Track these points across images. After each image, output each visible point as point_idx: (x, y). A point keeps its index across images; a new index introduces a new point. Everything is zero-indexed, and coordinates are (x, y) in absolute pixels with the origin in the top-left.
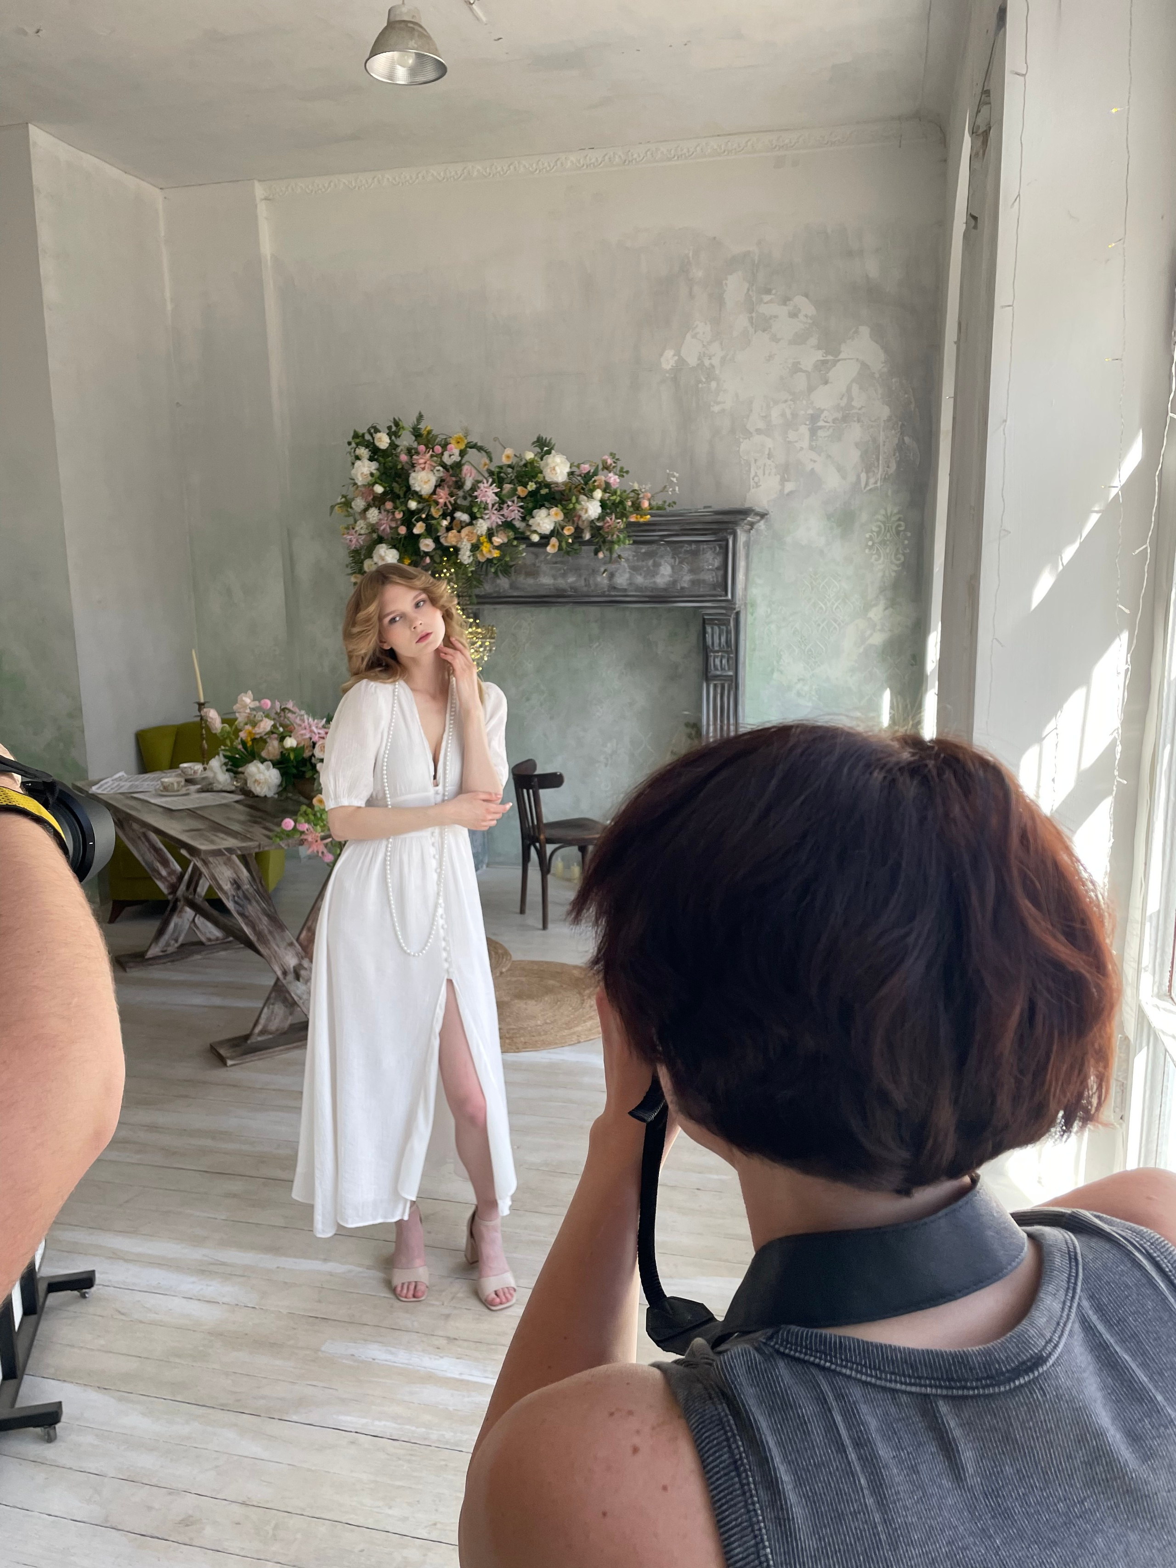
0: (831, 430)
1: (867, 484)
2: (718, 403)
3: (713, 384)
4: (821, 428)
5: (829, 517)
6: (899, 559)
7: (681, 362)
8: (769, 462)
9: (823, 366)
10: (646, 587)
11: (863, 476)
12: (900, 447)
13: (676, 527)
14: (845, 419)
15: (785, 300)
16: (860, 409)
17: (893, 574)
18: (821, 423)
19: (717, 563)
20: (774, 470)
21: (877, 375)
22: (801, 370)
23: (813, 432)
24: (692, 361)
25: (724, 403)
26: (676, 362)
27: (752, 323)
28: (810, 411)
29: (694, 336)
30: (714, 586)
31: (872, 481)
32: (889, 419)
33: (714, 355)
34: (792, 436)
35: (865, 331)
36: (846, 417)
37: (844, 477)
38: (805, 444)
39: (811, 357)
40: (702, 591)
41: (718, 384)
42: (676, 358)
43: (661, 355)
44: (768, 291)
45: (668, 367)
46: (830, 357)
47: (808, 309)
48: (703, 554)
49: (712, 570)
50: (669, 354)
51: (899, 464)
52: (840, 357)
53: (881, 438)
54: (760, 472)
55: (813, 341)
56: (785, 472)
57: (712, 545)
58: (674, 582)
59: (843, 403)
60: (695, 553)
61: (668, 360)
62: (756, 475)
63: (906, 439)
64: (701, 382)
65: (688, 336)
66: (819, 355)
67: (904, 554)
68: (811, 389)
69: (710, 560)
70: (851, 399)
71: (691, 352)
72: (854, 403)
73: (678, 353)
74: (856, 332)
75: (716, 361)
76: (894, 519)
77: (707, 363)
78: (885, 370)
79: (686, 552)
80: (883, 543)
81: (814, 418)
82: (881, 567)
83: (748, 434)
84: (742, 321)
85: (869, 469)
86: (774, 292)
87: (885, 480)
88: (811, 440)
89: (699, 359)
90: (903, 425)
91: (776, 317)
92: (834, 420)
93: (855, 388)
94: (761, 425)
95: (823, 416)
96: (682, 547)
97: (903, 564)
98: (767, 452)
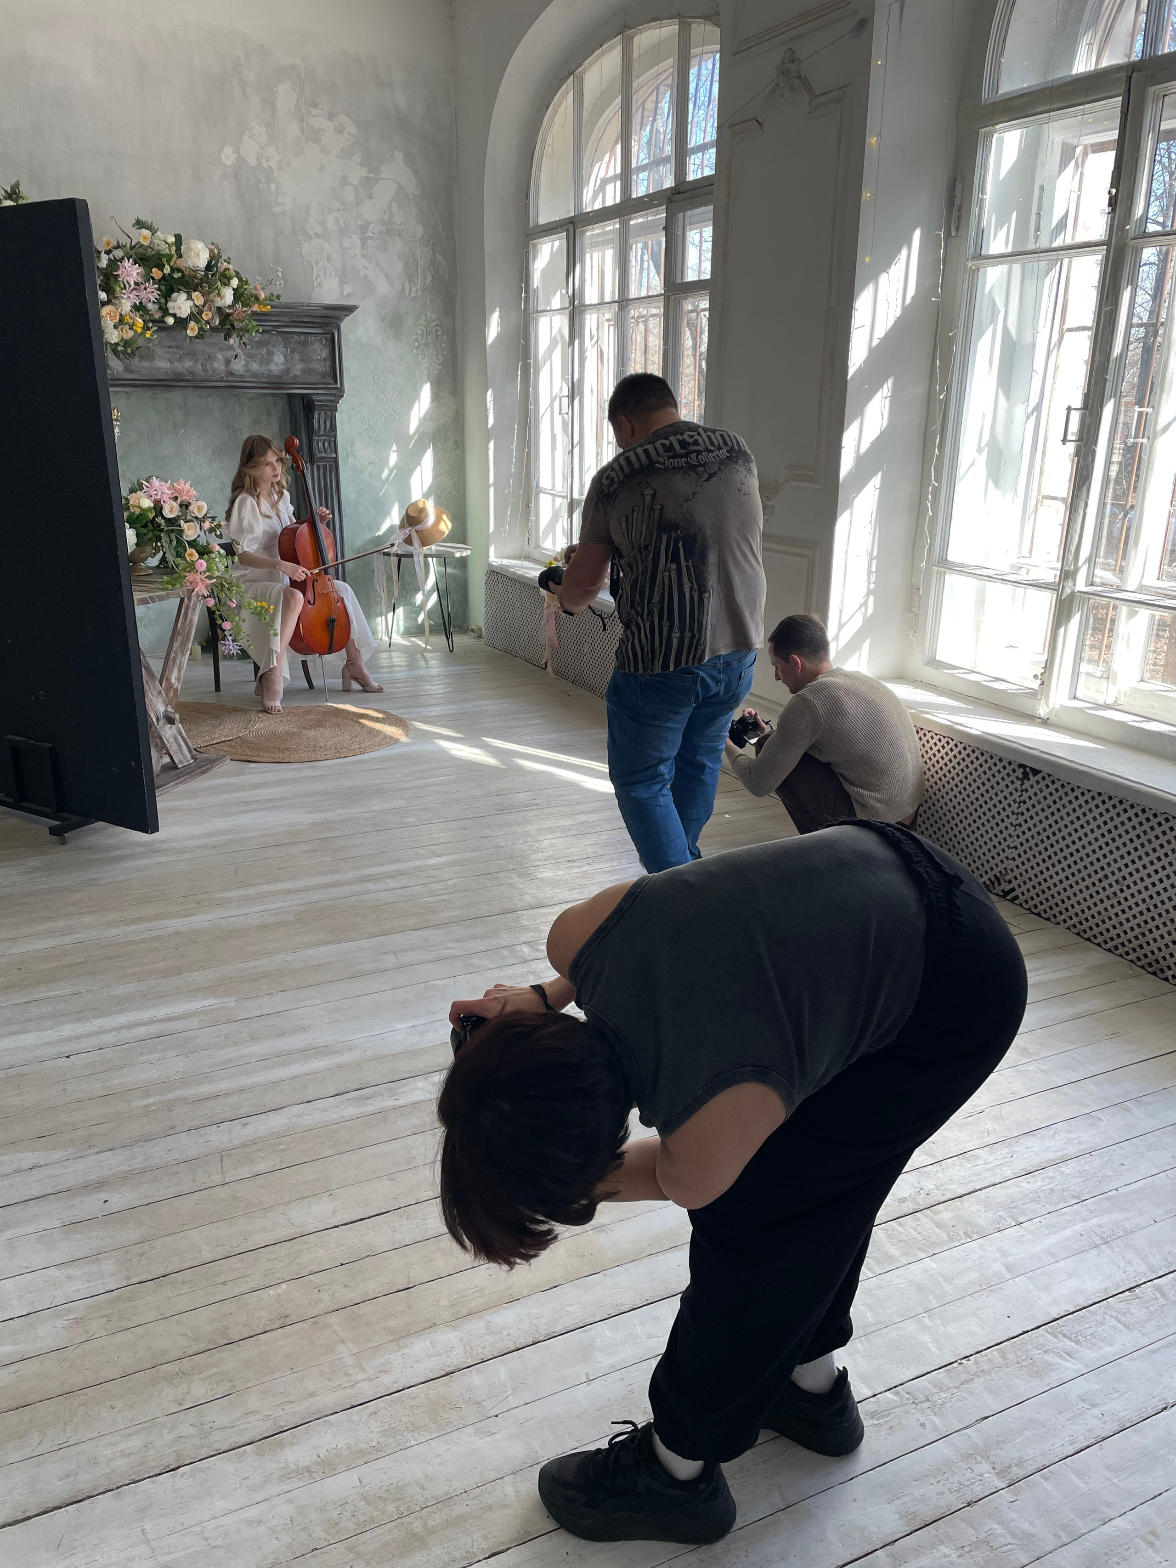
0: (378, 241)
1: (410, 293)
2: (279, 204)
3: (273, 186)
4: (370, 238)
5: (383, 319)
6: (439, 359)
7: (241, 161)
8: (328, 265)
9: (367, 183)
10: (262, 374)
11: (407, 285)
12: (433, 262)
13: (286, 319)
14: (389, 232)
15: (331, 117)
16: (400, 225)
17: (436, 372)
18: (369, 234)
19: (325, 353)
20: (333, 274)
21: (411, 197)
22: (350, 184)
23: (364, 241)
24: (252, 161)
25: (284, 205)
26: (236, 159)
27: (304, 134)
28: (359, 222)
29: (252, 137)
30: (323, 376)
31: (414, 290)
32: (423, 237)
33: (271, 158)
34: (346, 243)
35: (398, 155)
36: (389, 230)
37: (391, 284)
38: (358, 250)
39: (358, 173)
40: (313, 379)
41: (277, 187)
42: (235, 155)
43: (221, 150)
44: (315, 106)
45: (229, 163)
46: (372, 175)
47: (352, 128)
48: (312, 345)
49: (320, 360)
50: (228, 150)
51: (433, 276)
52: (382, 176)
53: (418, 253)
54: (322, 274)
55: (357, 158)
56: (344, 275)
57: (319, 337)
58: (288, 370)
59: (386, 218)
60: (305, 344)
61: (228, 156)
62: (318, 276)
63: (437, 256)
64: (261, 182)
65: (246, 137)
66: (363, 172)
67: (442, 355)
68: (359, 202)
69: (319, 351)
70: (392, 215)
71: (250, 150)
72: (394, 219)
73: (237, 151)
74: (392, 156)
75: (273, 164)
76: (433, 324)
77: (265, 165)
78: (417, 193)
79: (296, 341)
80: (426, 344)
81: (364, 228)
82: (426, 365)
83: (308, 238)
84: (294, 129)
85: (411, 278)
86: (320, 107)
87: (424, 289)
88: (363, 248)
89: (258, 160)
90: (433, 243)
91: (324, 130)
92: (380, 232)
93: (395, 207)
94: (319, 230)
95: (370, 229)
96: (292, 338)
97: (442, 363)
98: (326, 255)
